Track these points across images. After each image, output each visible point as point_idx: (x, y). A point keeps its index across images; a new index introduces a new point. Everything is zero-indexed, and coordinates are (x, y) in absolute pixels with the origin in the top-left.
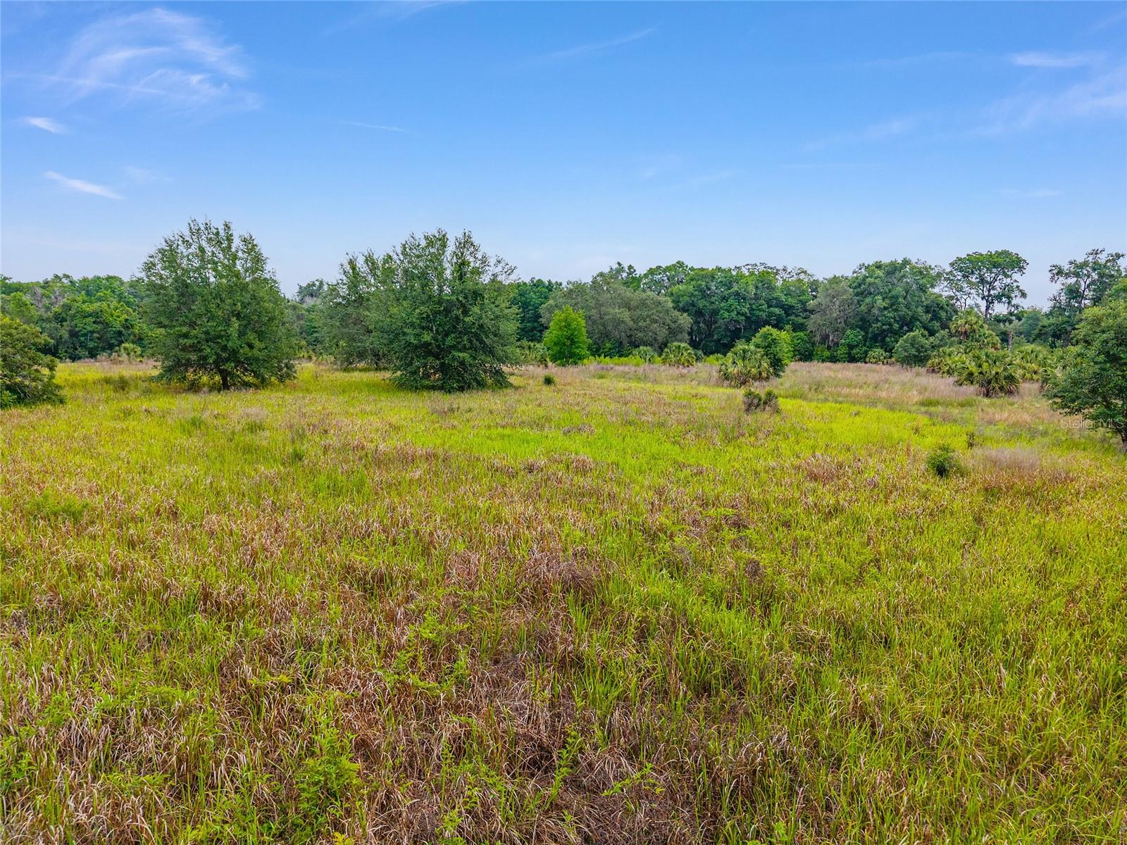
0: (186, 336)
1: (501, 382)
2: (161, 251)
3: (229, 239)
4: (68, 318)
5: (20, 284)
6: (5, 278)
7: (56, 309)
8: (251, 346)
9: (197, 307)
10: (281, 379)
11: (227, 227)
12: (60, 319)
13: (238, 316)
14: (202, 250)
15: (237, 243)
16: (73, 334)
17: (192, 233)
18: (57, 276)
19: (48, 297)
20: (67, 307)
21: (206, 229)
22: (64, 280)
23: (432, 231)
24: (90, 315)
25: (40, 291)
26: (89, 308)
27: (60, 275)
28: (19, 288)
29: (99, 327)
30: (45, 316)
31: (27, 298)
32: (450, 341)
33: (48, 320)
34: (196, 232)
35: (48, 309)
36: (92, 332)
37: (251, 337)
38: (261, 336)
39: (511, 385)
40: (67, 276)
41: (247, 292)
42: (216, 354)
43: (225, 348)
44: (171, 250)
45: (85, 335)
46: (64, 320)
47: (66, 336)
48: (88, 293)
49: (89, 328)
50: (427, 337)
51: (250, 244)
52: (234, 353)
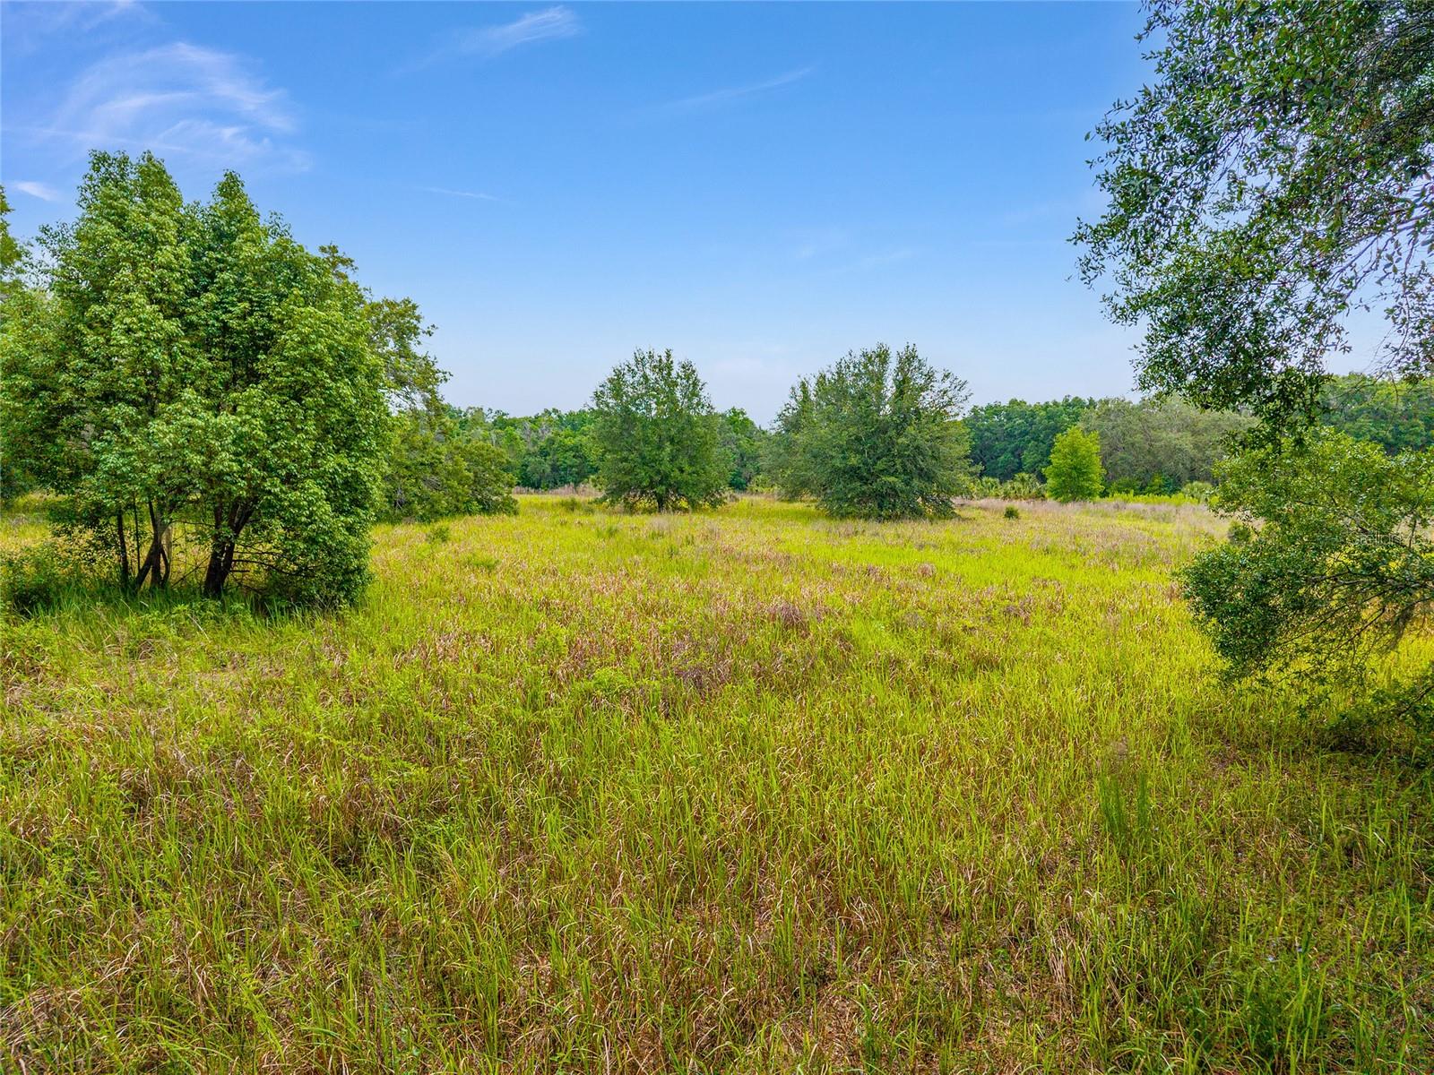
0: (626, 460)
1: (944, 512)
2: (611, 381)
3: (670, 368)
4: (552, 453)
5: (515, 420)
6: (504, 414)
7: (542, 443)
8: (682, 471)
9: (637, 432)
10: (713, 505)
11: (668, 356)
12: (544, 453)
13: (672, 441)
14: (645, 377)
15: (676, 369)
16: (555, 468)
17: (637, 361)
18: (547, 411)
19: (536, 431)
20: (551, 441)
21: (650, 357)
22: (553, 415)
23: (872, 347)
24: (571, 449)
25: (529, 425)
26: (569, 442)
27: (551, 410)
28: (514, 423)
29: (578, 461)
30: (532, 450)
31: (518, 433)
32: (880, 465)
33: (534, 454)
34: (640, 361)
35: (535, 443)
36: (572, 467)
37: (683, 462)
38: (693, 461)
39: (959, 516)
40: (555, 411)
41: (681, 417)
42: (650, 477)
43: (658, 472)
44: (618, 379)
45: (565, 469)
46: (548, 454)
47: (549, 470)
48: (574, 428)
49: (569, 462)
50: (854, 460)
51: (688, 370)
52: (665, 477)
